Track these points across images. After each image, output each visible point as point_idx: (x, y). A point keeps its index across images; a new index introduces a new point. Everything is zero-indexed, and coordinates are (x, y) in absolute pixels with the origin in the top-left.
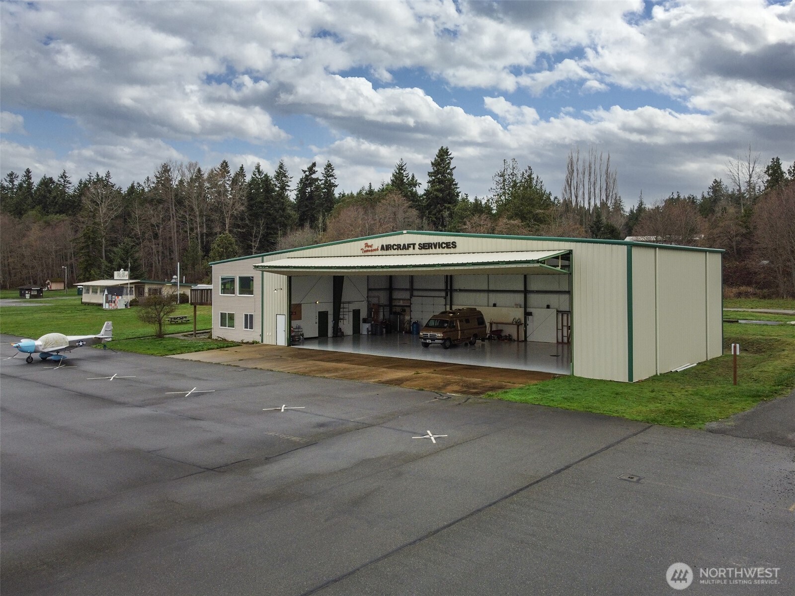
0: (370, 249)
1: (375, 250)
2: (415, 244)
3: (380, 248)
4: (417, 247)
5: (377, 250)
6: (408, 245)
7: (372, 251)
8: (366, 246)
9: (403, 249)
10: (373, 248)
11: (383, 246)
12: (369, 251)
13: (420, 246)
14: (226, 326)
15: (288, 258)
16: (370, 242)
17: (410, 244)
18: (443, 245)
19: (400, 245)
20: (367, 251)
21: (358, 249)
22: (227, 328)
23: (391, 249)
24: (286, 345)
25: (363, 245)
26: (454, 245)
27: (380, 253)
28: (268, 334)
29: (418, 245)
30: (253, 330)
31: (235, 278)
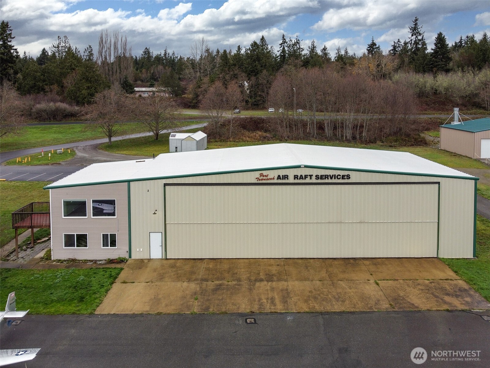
0: (264, 178)
1: (271, 179)
2: (312, 175)
3: (276, 178)
4: (314, 177)
5: (273, 179)
6: (305, 176)
7: (267, 179)
8: (260, 176)
9: (300, 179)
10: (268, 178)
11: (279, 176)
12: (265, 180)
13: (317, 177)
14: (75, 246)
15: (164, 184)
16: (265, 173)
17: (308, 175)
18: (339, 177)
19: (298, 176)
20: (262, 180)
21: (252, 178)
22: (76, 248)
23: (288, 179)
24: (164, 258)
25: (257, 174)
26: (348, 177)
27: (276, 181)
28: (138, 250)
29: (316, 176)
30: (116, 248)
31: (86, 201)
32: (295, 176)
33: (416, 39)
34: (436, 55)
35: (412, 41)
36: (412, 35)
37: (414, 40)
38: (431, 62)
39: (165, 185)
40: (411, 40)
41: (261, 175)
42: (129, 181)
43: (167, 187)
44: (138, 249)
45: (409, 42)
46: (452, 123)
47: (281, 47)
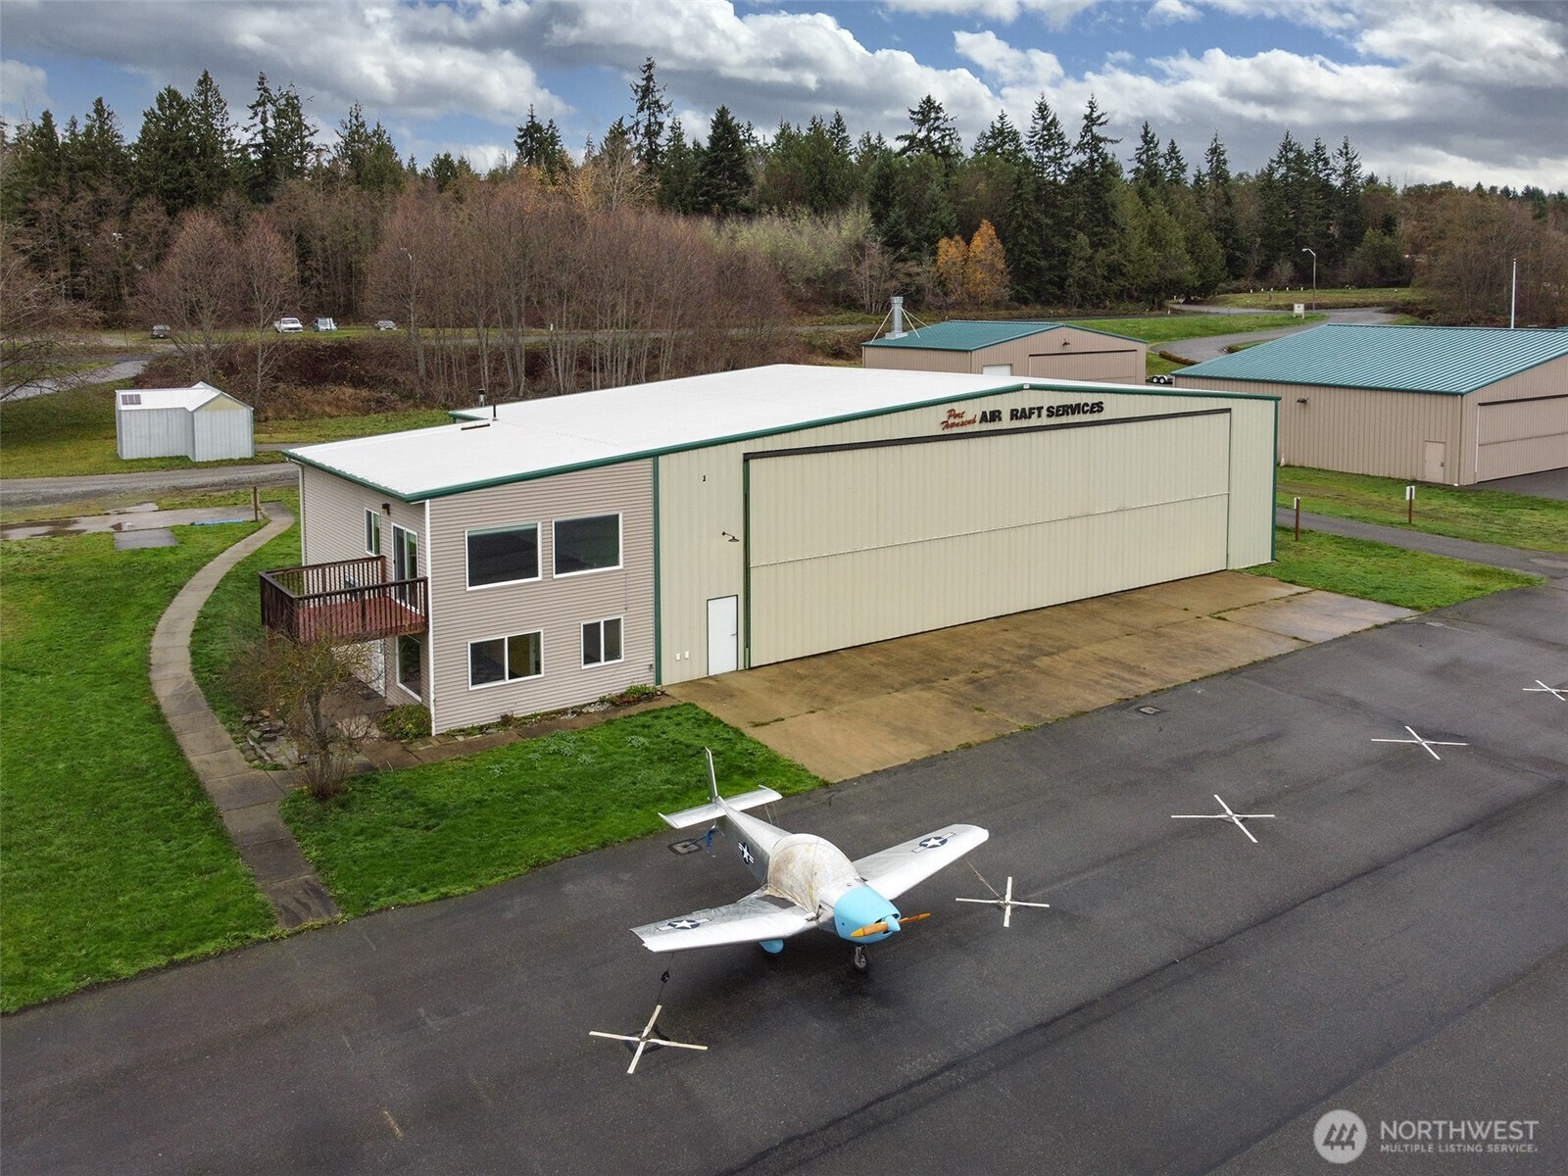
0: (957, 420)
1: (969, 422)
2: (1042, 408)
3: (978, 419)
4: (1044, 412)
5: (974, 421)
6: (1031, 409)
7: (963, 424)
8: (949, 417)
9: (1021, 418)
10: (964, 419)
11: (984, 413)
12: (957, 425)
13: (1051, 412)
14: (503, 678)
15: (745, 454)
16: (958, 407)
17: (1034, 408)
18: (1086, 409)
19: (1017, 411)
20: (953, 425)
21: (930, 423)
22: (507, 681)
23: (1000, 419)
24: (741, 667)
25: (941, 413)
26: (1098, 407)
27: (977, 427)
28: (678, 658)
29: (1048, 410)
30: (622, 660)
31: (536, 529)
32: (1012, 411)
33: (649, 120)
34: (716, 168)
35: (640, 125)
36: (641, 109)
37: (646, 123)
38: (705, 188)
39: (748, 458)
40: (637, 124)
41: (952, 414)
42: (655, 455)
43: (753, 463)
44: (678, 655)
45: (633, 127)
46: (888, 336)
47: (256, 114)
